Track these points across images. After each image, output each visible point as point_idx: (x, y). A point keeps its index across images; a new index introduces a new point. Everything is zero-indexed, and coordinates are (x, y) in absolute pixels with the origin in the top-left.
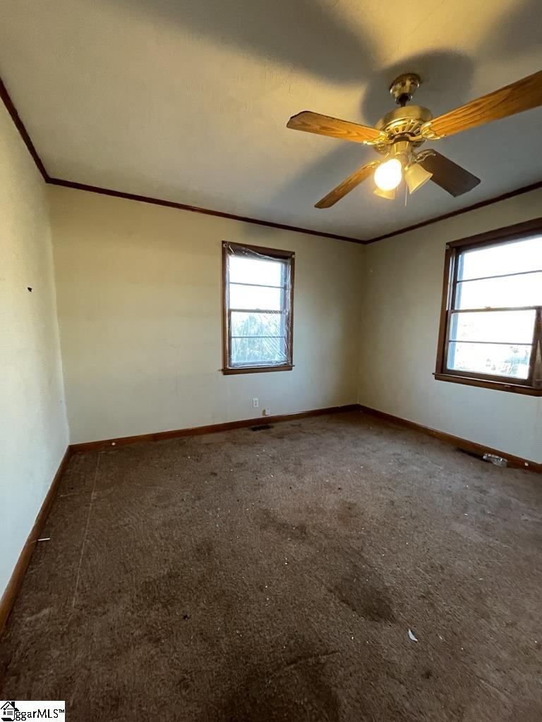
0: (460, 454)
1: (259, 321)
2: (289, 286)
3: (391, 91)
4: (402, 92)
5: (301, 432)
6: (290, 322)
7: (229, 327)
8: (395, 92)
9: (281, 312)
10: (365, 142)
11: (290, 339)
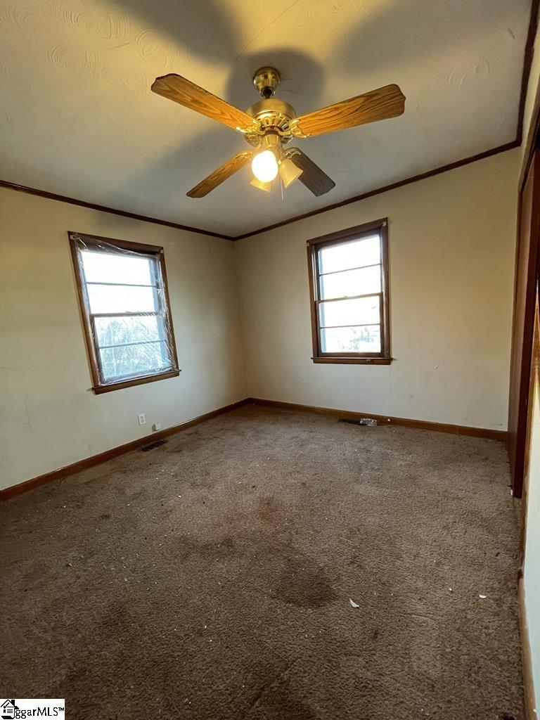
0: (343, 425)
1: (124, 326)
2: (162, 285)
3: (255, 82)
4: (266, 85)
5: (200, 439)
6: (169, 323)
7: (94, 336)
8: (259, 83)
9: (156, 314)
10: (238, 128)
11: (172, 342)
